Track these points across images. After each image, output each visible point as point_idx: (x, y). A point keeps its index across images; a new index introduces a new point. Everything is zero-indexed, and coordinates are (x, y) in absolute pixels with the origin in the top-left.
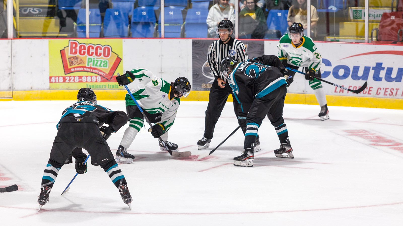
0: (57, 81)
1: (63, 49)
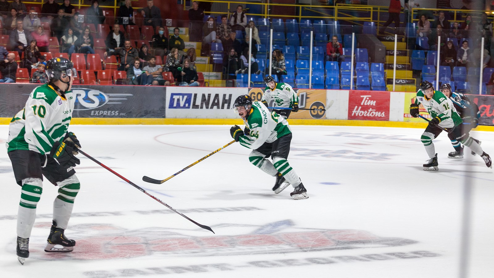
0: (408, 116)
1: (412, 98)
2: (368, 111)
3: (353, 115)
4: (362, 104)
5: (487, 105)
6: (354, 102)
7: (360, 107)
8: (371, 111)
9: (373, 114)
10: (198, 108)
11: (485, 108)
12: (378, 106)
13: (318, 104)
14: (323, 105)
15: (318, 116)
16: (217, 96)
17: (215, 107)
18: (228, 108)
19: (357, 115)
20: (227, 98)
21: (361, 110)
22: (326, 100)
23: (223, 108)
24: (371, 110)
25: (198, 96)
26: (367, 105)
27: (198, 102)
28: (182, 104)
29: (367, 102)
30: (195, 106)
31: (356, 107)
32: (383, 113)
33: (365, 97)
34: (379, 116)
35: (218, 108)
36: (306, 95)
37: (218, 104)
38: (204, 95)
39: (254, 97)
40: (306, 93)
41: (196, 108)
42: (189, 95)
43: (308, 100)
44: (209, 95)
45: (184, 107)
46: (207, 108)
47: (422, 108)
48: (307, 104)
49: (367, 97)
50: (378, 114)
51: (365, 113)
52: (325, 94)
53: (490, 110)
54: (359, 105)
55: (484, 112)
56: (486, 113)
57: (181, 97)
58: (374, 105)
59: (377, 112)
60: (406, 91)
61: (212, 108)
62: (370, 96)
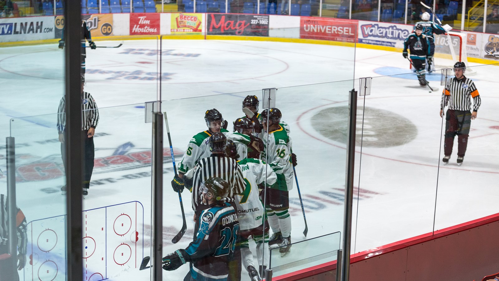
2: (144, 29)
3: (133, 31)
4: (140, 23)
5: (232, 21)
6: (134, 22)
7: (138, 26)
8: (147, 29)
9: (148, 30)
10: (18, 34)
11: (230, 23)
12: (152, 24)
13: (107, 25)
14: (110, 25)
15: (107, 34)
16: (32, 23)
17: (31, 32)
18: (41, 32)
19: (136, 31)
20: (39, 24)
21: (139, 27)
22: (112, 21)
23: (37, 32)
24: (146, 27)
25: (17, 25)
26: (143, 24)
27: (18, 29)
28: (6, 31)
29: (143, 22)
30: (16, 33)
31: (135, 26)
32: (156, 30)
33: (141, 18)
34: (153, 31)
35: (33, 32)
36: (98, 19)
37: (33, 30)
38: (22, 24)
39: (59, 22)
40: (98, 17)
41: (16, 34)
42: (11, 25)
43: (99, 22)
44: (26, 24)
45: (8, 33)
46: (25, 33)
47: (184, 24)
48: (99, 25)
49: (143, 18)
50: (152, 30)
51: (142, 30)
52: (112, 17)
53: (233, 25)
54: (137, 24)
55: (230, 26)
56: (230, 27)
57: (5, 26)
58: (149, 23)
59: (151, 29)
60: (171, 13)
61: (29, 32)
62: (145, 17)
